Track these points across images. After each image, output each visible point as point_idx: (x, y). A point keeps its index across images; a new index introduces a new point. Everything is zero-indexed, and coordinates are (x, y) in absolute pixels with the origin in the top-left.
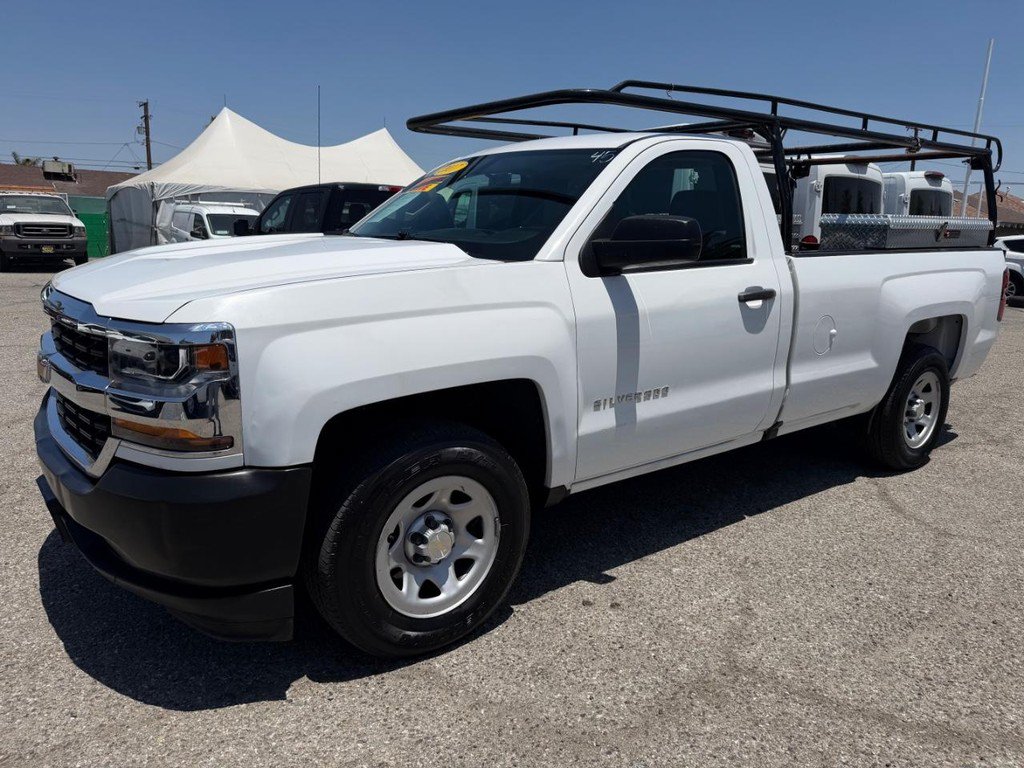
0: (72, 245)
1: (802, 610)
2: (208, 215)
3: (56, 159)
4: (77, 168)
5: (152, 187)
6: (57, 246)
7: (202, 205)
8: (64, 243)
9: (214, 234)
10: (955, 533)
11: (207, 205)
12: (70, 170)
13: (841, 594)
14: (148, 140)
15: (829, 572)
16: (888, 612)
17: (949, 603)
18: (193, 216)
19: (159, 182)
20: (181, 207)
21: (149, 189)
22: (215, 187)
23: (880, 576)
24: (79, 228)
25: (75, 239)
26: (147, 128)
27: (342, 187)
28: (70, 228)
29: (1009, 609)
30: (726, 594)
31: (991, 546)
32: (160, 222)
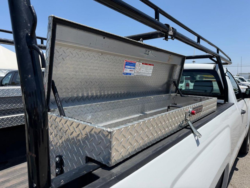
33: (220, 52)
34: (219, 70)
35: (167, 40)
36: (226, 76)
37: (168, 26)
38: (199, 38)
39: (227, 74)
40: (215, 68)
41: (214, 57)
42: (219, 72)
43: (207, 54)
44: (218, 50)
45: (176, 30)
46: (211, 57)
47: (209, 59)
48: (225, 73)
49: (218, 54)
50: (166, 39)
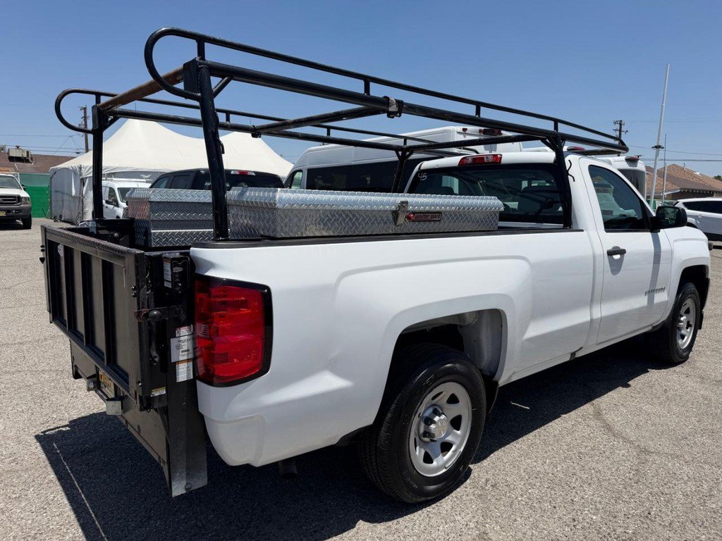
0: (20, 210)
1: (529, 533)
2: (118, 189)
3: (18, 147)
4: (33, 153)
5: (80, 168)
6: (8, 211)
7: (115, 181)
8: (14, 209)
9: (122, 202)
10: (653, 451)
11: (119, 181)
12: (28, 155)
13: (561, 515)
15: (553, 492)
16: (599, 533)
17: (648, 521)
18: (108, 190)
19: (85, 165)
21: (78, 170)
22: (125, 168)
23: (593, 495)
24: (25, 198)
25: (22, 206)
27: (203, 172)
28: (19, 198)
29: (697, 527)
30: (467, 518)
31: (681, 462)
32: (86, 193)
36: (569, 177)
37: (388, 99)
38: (478, 106)
48: (568, 169)
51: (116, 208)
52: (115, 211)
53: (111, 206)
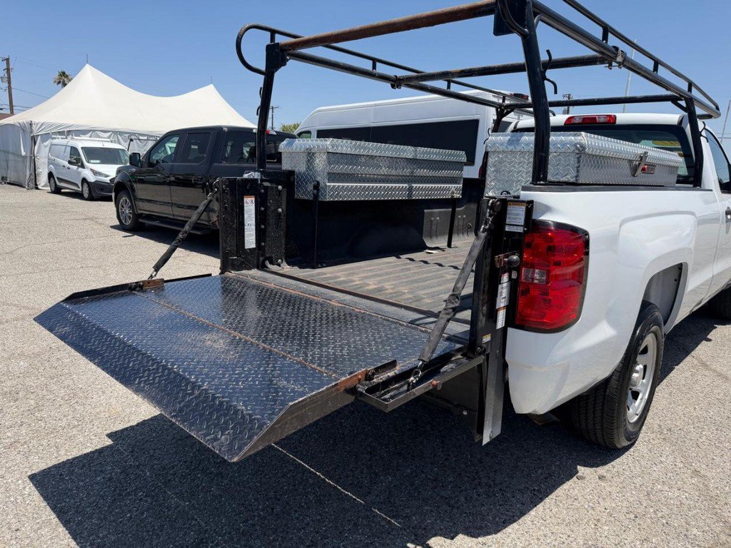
2: (82, 148)
5: (31, 124)
7: (76, 140)
9: (89, 162)
11: (80, 140)
14: (10, 88)
18: (69, 149)
19: (37, 121)
20: (55, 141)
21: (28, 126)
22: (83, 126)
26: (9, 78)
27: (226, 129)
32: (38, 153)
33: (693, 89)
34: (688, 126)
35: (611, 69)
36: (701, 138)
37: (616, 49)
38: (657, 63)
39: (704, 133)
40: (681, 122)
41: (682, 100)
42: (688, 129)
43: (669, 93)
44: (691, 85)
45: (626, 54)
46: (674, 100)
47: (670, 103)
48: (700, 130)
49: (689, 93)
50: (610, 66)
51: (80, 169)
52: (80, 173)
53: (75, 167)
